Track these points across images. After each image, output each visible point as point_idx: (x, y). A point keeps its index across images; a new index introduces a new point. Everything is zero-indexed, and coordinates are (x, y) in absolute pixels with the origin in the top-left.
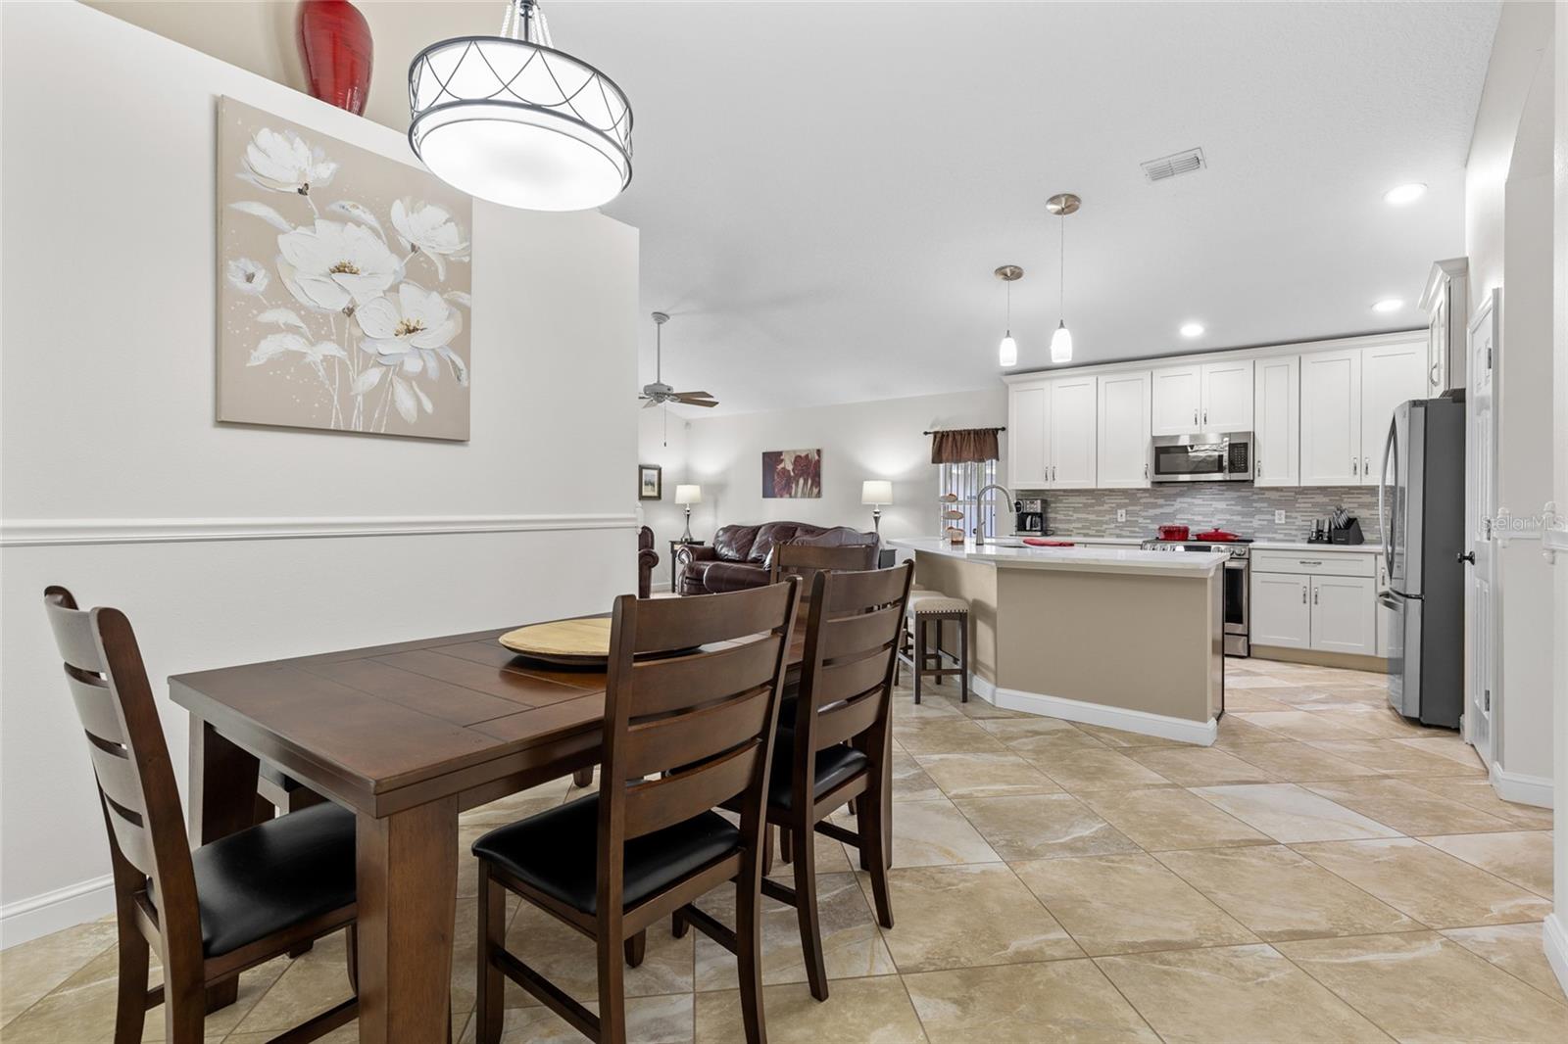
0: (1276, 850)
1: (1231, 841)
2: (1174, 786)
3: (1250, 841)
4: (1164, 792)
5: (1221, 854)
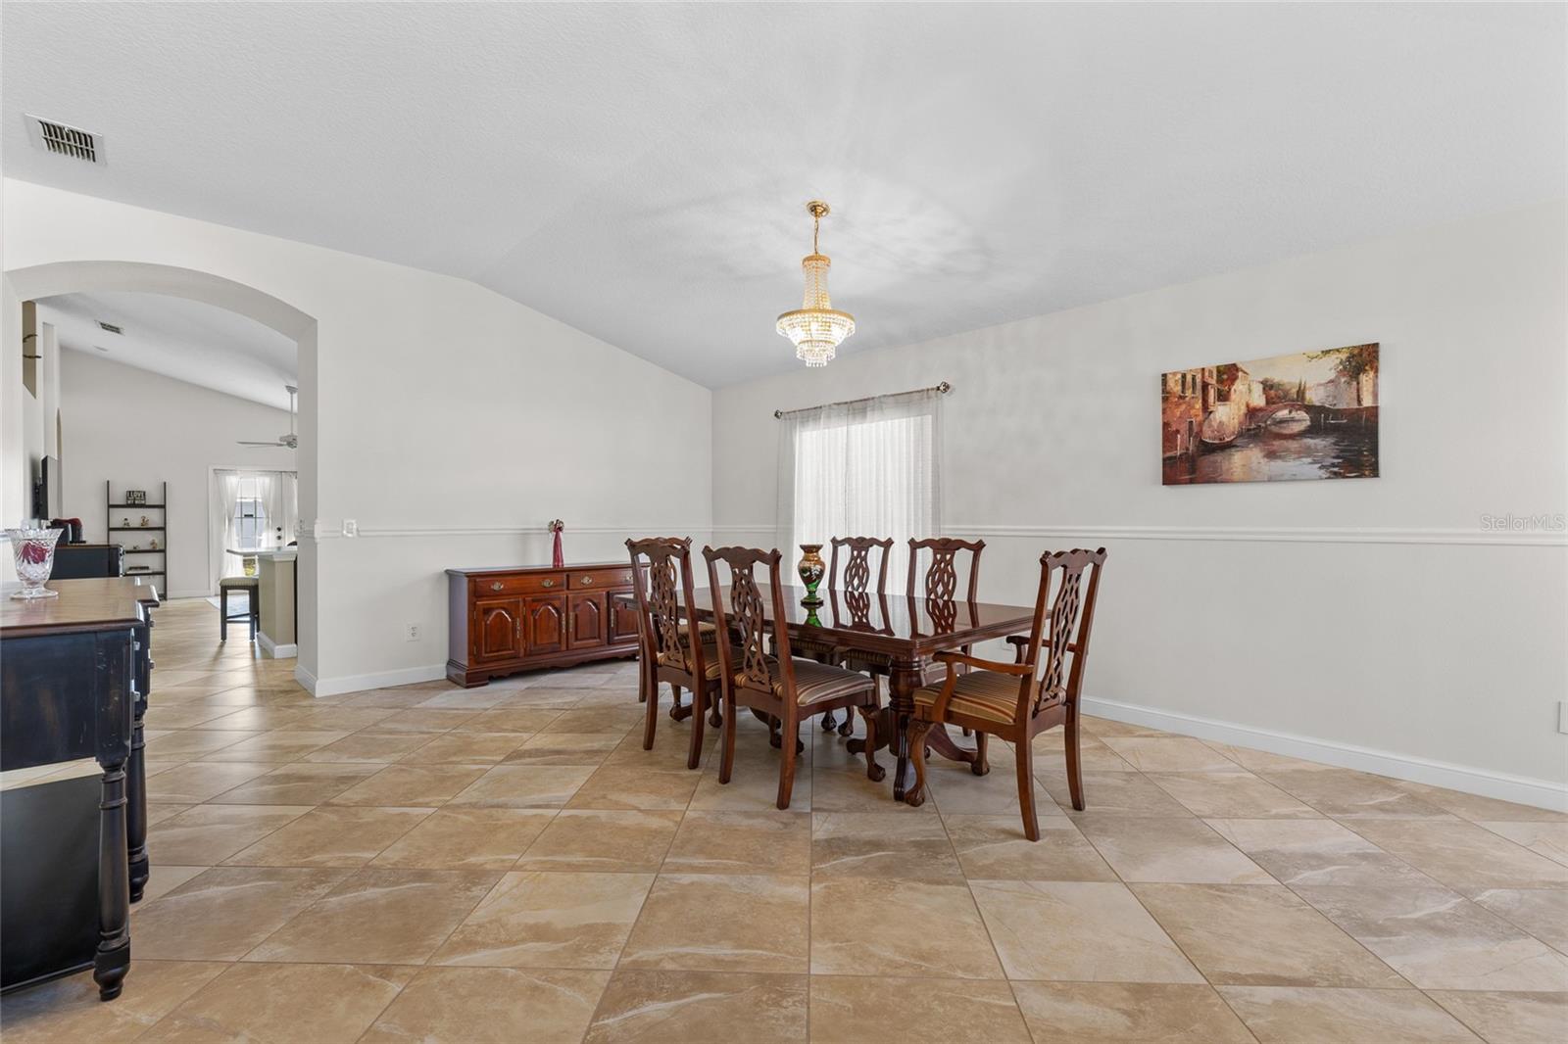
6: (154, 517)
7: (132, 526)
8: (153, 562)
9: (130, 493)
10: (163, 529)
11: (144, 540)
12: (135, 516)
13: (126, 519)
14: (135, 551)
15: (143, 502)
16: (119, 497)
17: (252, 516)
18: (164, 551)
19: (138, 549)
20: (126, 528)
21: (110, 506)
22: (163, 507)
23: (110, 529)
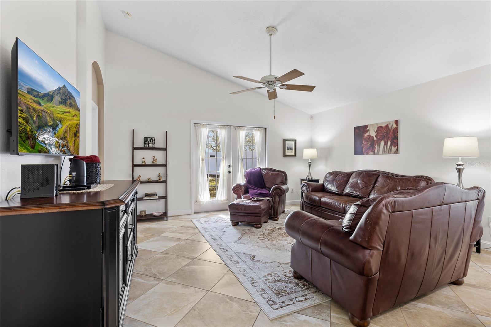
6: (159, 156)
7: (147, 163)
8: (158, 189)
9: (146, 139)
10: (165, 165)
11: (152, 173)
12: (148, 156)
13: (143, 158)
14: (148, 182)
15: (154, 146)
16: (139, 143)
17: (214, 156)
18: (165, 182)
19: (150, 180)
20: (144, 165)
21: (134, 149)
22: (165, 149)
23: (134, 166)
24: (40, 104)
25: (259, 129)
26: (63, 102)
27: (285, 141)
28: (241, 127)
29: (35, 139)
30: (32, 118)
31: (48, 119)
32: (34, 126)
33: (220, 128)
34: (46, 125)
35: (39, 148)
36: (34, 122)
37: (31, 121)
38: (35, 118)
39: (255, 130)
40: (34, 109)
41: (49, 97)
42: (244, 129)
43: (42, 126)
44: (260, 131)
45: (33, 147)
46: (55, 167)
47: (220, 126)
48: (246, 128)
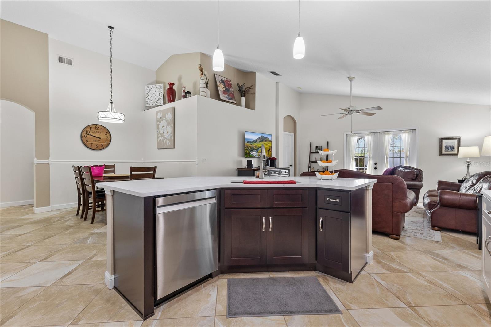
0: (39, 260)
1: (53, 255)
2: (90, 259)
3: (48, 258)
4: (89, 256)
5: (53, 252)
9: (316, 147)
13: (315, 158)
21: (311, 153)
23: (311, 162)
24: (251, 144)
25: (406, 131)
26: (262, 141)
27: (442, 139)
28: (386, 133)
29: (250, 154)
30: (249, 148)
31: (255, 148)
32: (249, 151)
33: (367, 135)
34: (254, 149)
35: (251, 156)
36: (249, 150)
37: (248, 149)
38: (249, 149)
39: (403, 133)
40: (249, 146)
41: (255, 141)
42: (390, 133)
43: (252, 150)
44: (408, 133)
45: (249, 156)
46: (252, 161)
47: (366, 134)
48: (392, 132)
